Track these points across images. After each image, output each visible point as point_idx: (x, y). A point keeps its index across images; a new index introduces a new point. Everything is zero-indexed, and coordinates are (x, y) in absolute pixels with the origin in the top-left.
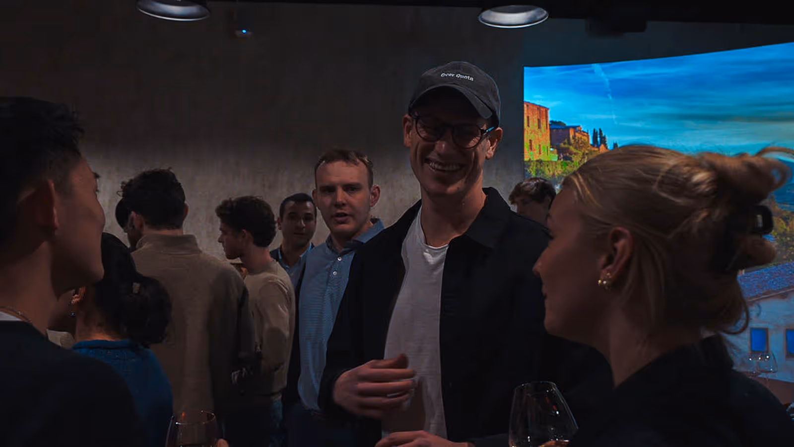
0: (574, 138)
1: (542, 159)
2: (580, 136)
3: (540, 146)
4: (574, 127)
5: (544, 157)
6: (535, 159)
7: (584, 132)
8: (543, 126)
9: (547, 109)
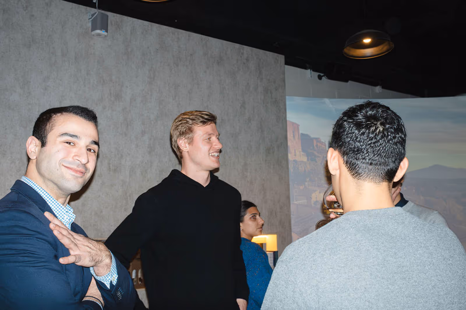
0: (317, 145)
1: (297, 159)
2: (320, 145)
3: (295, 150)
4: (316, 139)
5: (298, 159)
6: (292, 160)
7: (323, 142)
8: (297, 137)
9: (298, 125)
